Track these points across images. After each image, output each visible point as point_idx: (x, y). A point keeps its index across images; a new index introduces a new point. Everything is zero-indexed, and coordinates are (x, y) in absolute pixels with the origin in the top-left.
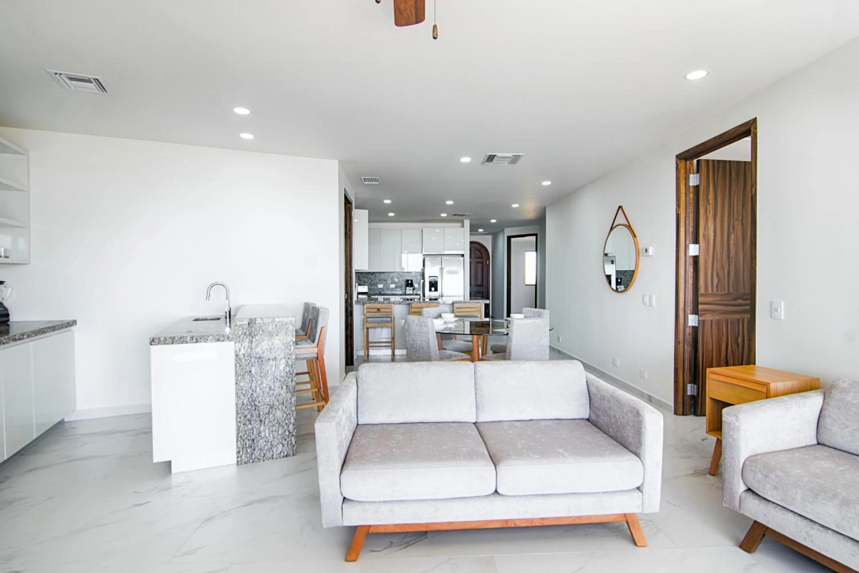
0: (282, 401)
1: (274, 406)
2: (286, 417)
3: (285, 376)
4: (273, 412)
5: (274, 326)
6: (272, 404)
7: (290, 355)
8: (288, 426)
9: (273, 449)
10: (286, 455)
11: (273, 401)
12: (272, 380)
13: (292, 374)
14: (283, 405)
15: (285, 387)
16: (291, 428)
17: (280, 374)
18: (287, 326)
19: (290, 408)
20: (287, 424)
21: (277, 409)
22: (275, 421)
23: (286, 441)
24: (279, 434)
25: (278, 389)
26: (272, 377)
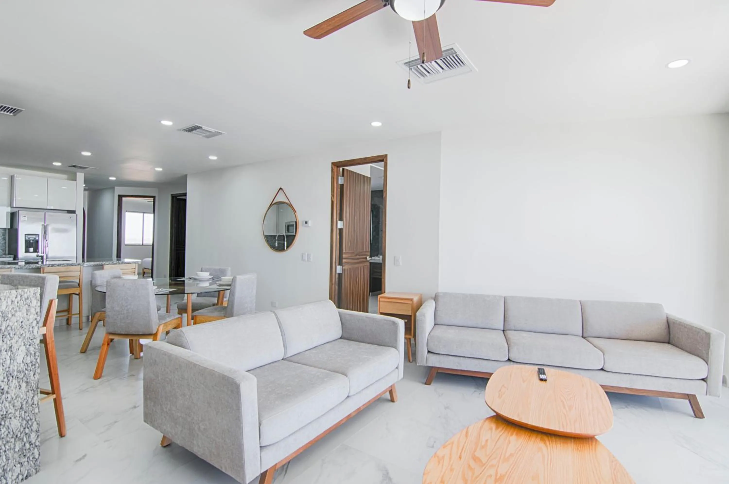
0: (20, 406)
1: (8, 414)
2: (26, 424)
3: (24, 370)
4: (7, 424)
5: (10, 303)
6: (5, 413)
7: (31, 340)
8: (29, 436)
9: (6, 475)
10: (27, 476)
11: (6, 409)
12: (6, 380)
13: (35, 365)
14: (21, 410)
15: (24, 385)
16: (34, 438)
17: (17, 369)
18: (28, 301)
19: (31, 412)
20: (26, 434)
21: (13, 418)
22: (9, 435)
23: (26, 458)
24: (15, 452)
25: (14, 390)
26: (5, 375)
